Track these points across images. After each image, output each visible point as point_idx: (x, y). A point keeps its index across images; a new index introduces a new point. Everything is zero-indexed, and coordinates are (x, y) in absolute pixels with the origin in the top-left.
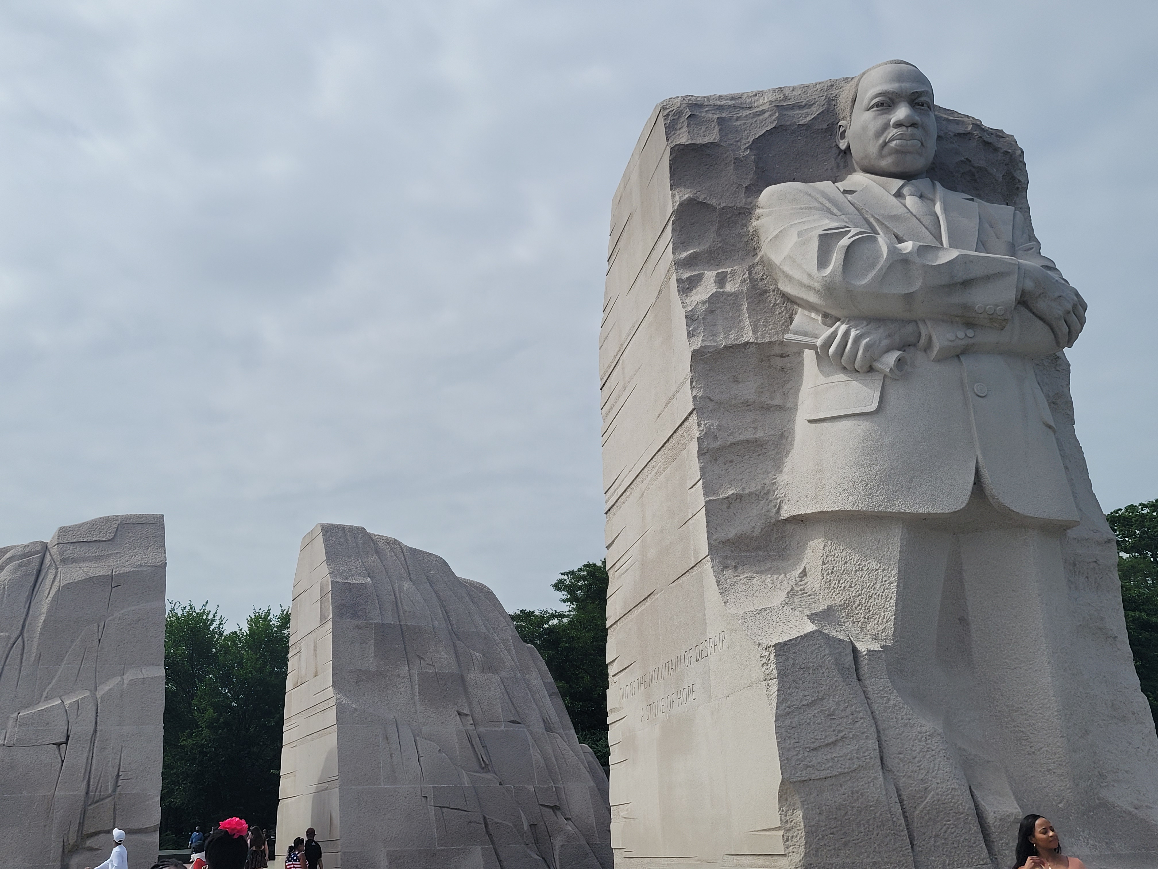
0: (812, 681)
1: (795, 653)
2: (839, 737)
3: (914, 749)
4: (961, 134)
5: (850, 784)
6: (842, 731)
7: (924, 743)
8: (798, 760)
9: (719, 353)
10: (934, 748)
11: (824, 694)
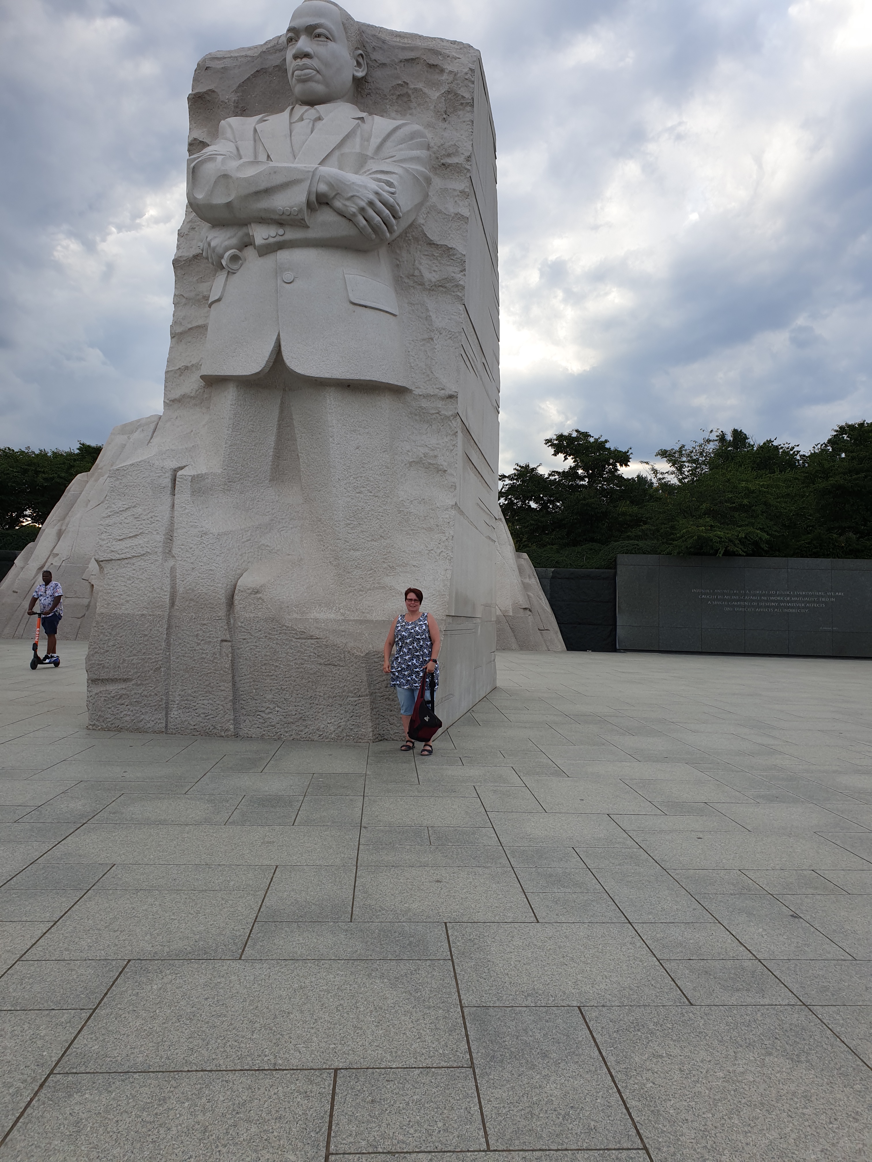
0: (130, 495)
1: (123, 475)
2: (138, 533)
3: (192, 542)
4: (409, 59)
5: (139, 563)
6: (142, 529)
7: (199, 539)
8: (107, 547)
9: (190, 261)
10: (205, 542)
11: (137, 504)
